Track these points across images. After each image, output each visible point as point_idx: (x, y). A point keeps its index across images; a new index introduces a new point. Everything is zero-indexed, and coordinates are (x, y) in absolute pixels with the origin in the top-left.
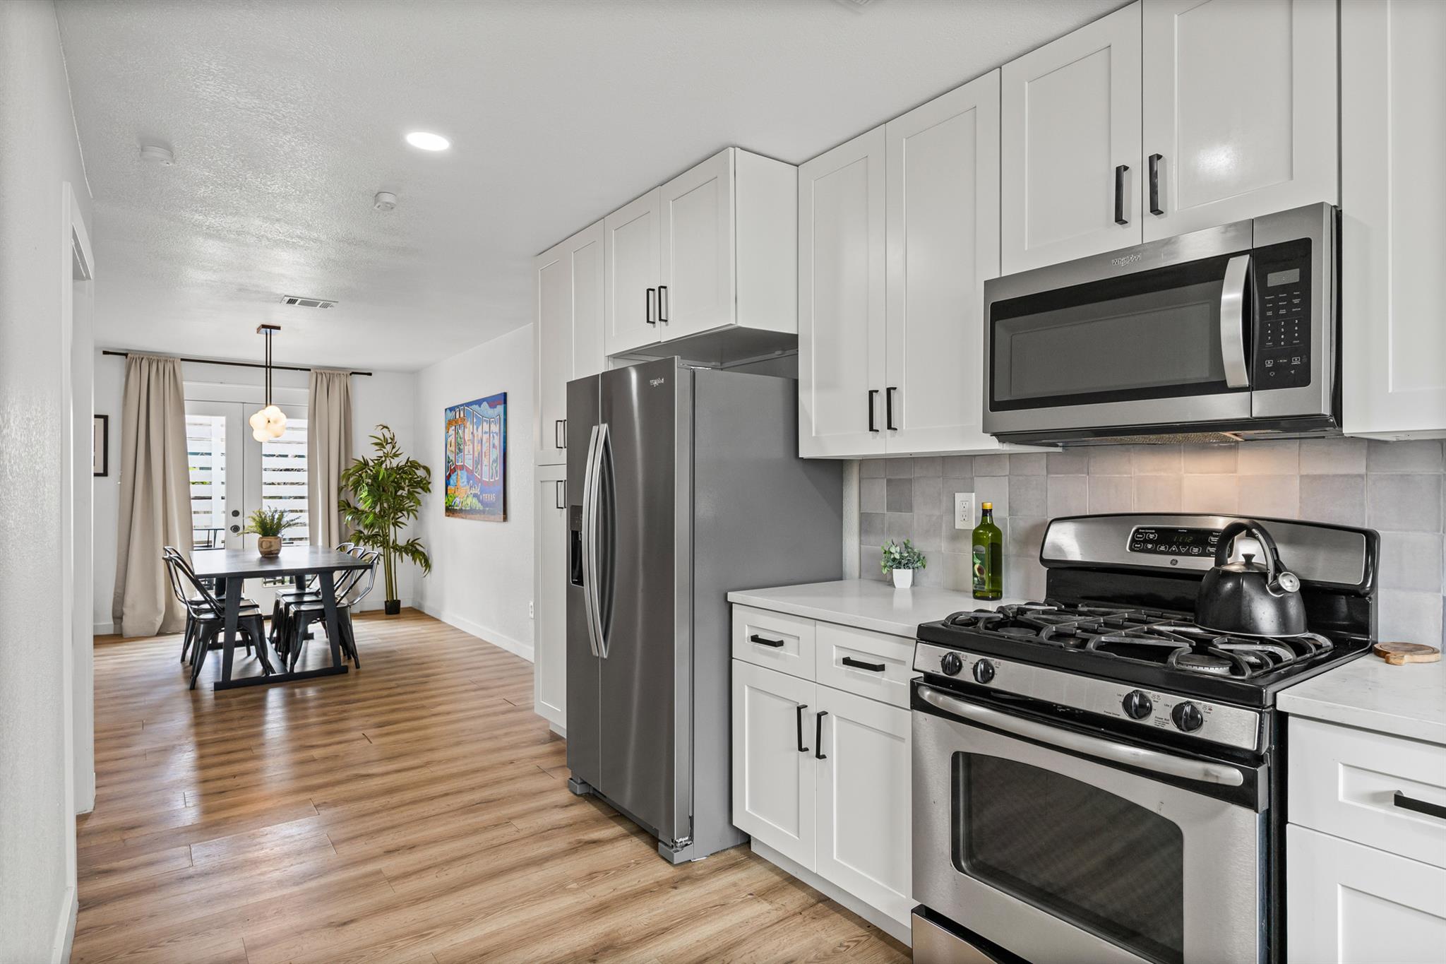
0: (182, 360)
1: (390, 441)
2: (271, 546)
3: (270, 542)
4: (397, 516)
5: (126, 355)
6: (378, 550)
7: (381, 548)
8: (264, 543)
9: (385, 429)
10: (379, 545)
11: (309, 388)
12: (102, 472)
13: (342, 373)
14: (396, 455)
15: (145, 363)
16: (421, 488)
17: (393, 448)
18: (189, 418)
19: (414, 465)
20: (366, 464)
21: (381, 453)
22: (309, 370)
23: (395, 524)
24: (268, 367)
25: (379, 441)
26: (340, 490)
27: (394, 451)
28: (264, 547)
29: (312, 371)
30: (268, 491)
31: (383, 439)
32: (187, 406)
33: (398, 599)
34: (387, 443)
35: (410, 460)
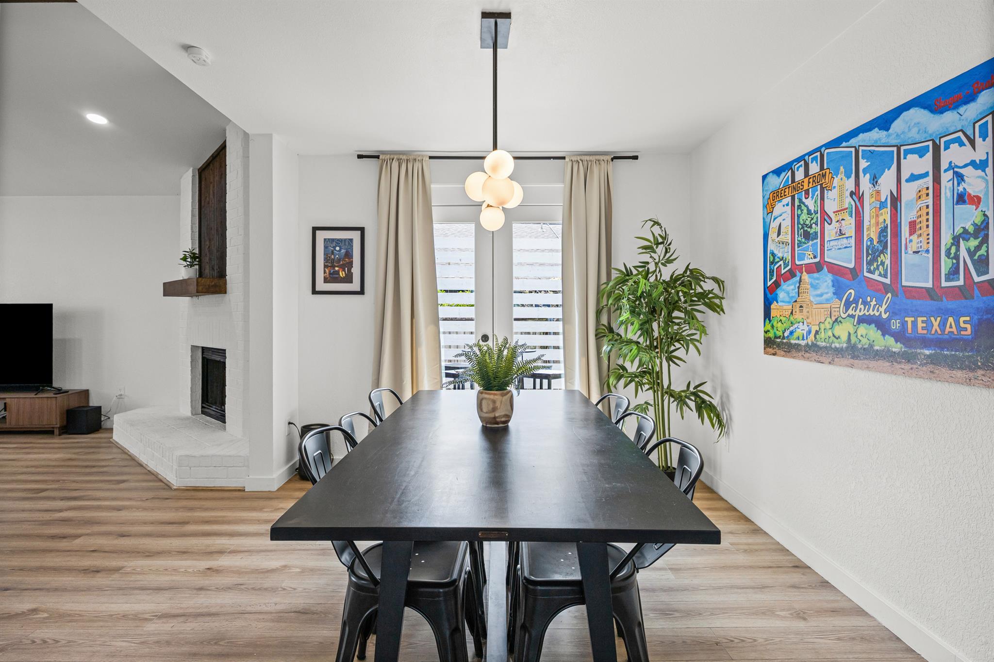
0: (431, 158)
1: (660, 240)
4: (672, 348)
5: (378, 157)
6: (646, 396)
7: (651, 392)
9: (656, 226)
10: (647, 387)
11: (563, 182)
12: (359, 289)
13: (601, 158)
14: (669, 261)
15: (395, 164)
16: (705, 304)
17: (666, 252)
18: (436, 226)
19: (695, 275)
20: (629, 273)
21: (646, 258)
22: (564, 158)
23: (670, 359)
25: (648, 244)
26: (598, 313)
27: (668, 255)
29: (567, 159)
30: (518, 312)
31: (652, 240)
32: (436, 212)
34: (658, 244)
35: (690, 267)
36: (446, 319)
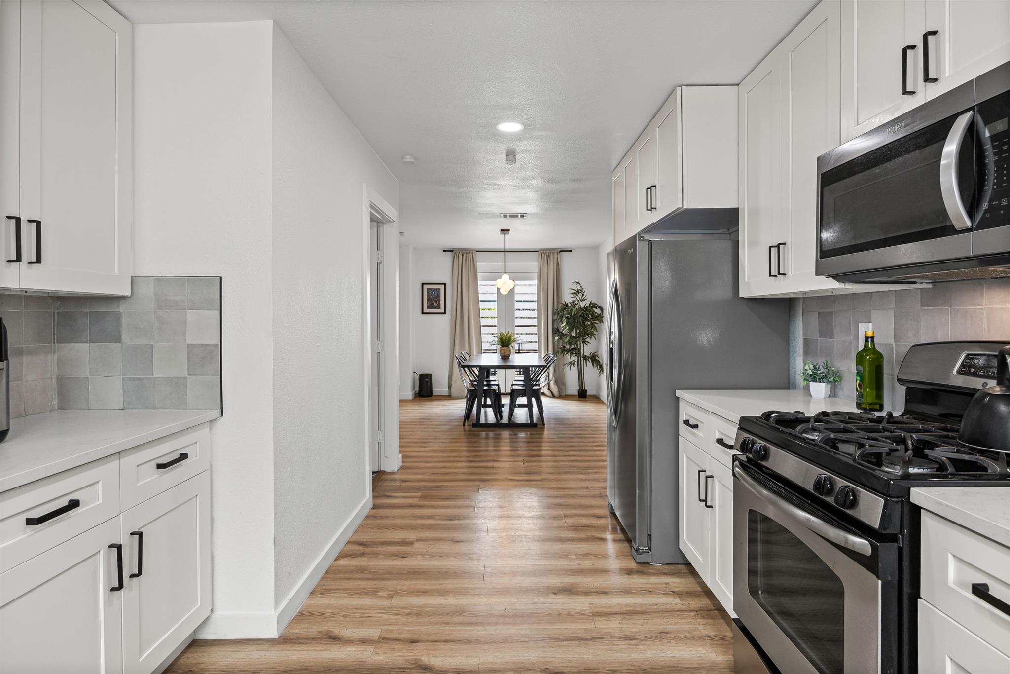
0: (477, 251)
1: (580, 291)
2: (505, 353)
3: (505, 350)
4: (585, 338)
5: (452, 251)
6: (574, 358)
7: (576, 357)
8: (502, 351)
9: (578, 284)
10: (574, 355)
11: (538, 262)
12: (443, 312)
13: (555, 251)
14: (584, 300)
15: (460, 254)
16: (598, 320)
17: (583, 295)
18: (480, 283)
19: (593, 306)
20: (567, 305)
21: (574, 299)
22: (537, 251)
23: (584, 342)
24: (505, 251)
25: (575, 291)
26: (553, 321)
27: (584, 297)
28: (502, 353)
29: (539, 252)
30: (518, 322)
31: (576, 290)
32: (479, 275)
33: (586, 389)
34: (579, 293)
35: (592, 302)
36: (485, 326)
